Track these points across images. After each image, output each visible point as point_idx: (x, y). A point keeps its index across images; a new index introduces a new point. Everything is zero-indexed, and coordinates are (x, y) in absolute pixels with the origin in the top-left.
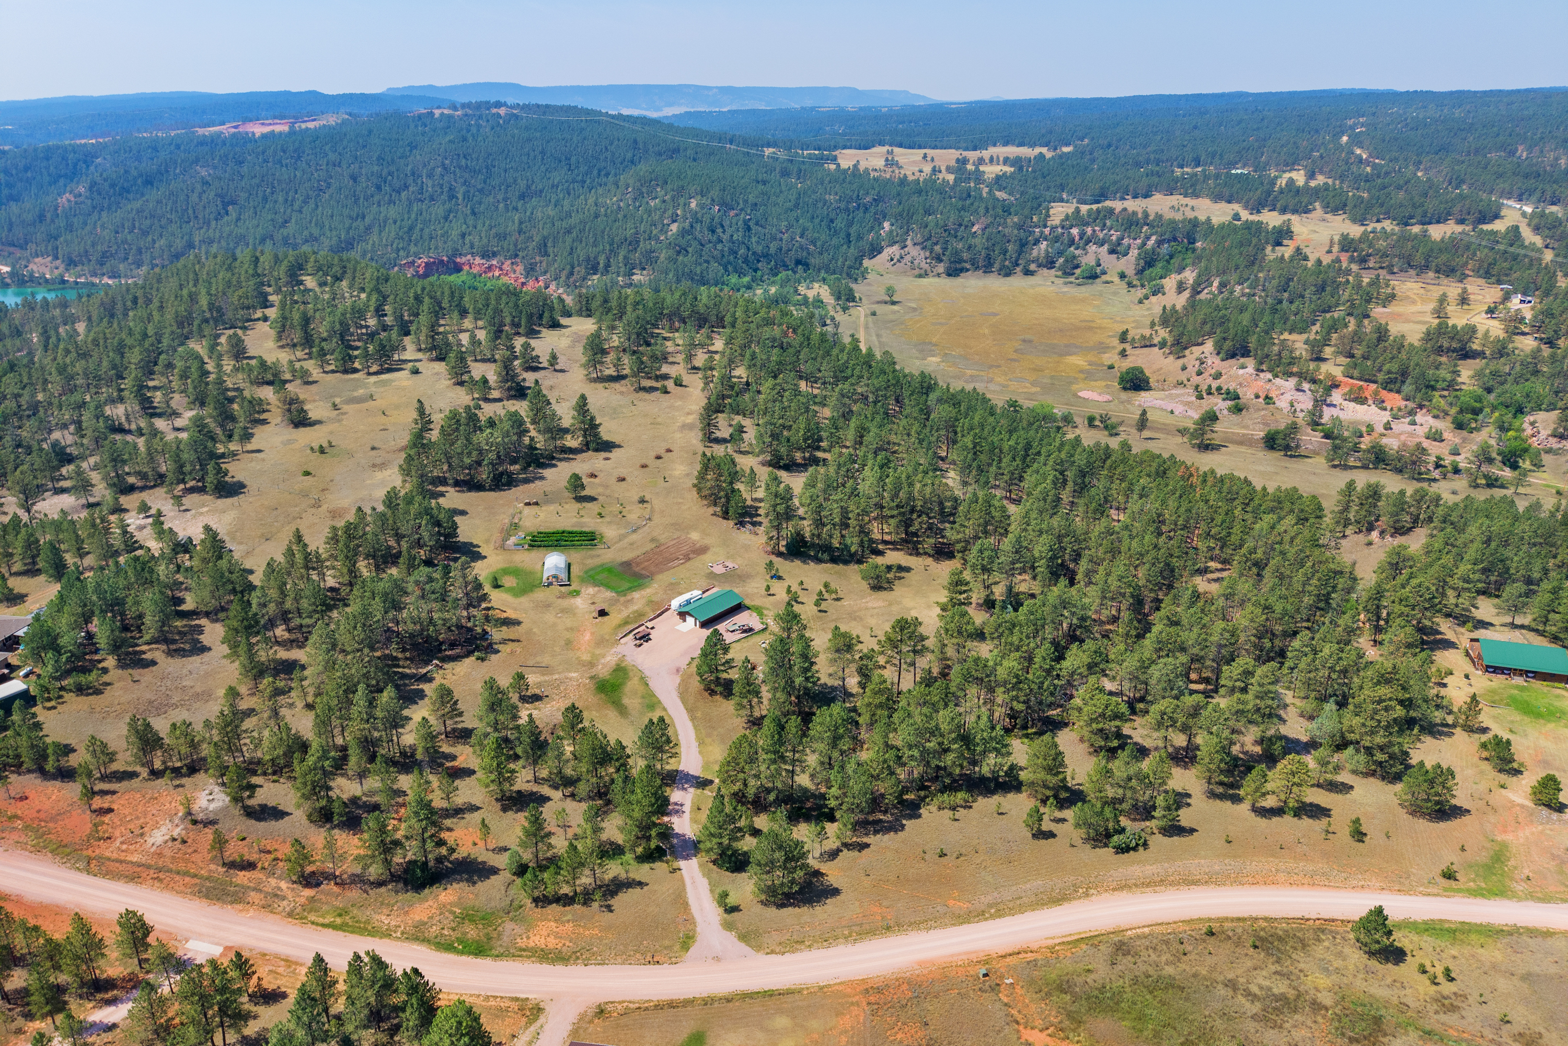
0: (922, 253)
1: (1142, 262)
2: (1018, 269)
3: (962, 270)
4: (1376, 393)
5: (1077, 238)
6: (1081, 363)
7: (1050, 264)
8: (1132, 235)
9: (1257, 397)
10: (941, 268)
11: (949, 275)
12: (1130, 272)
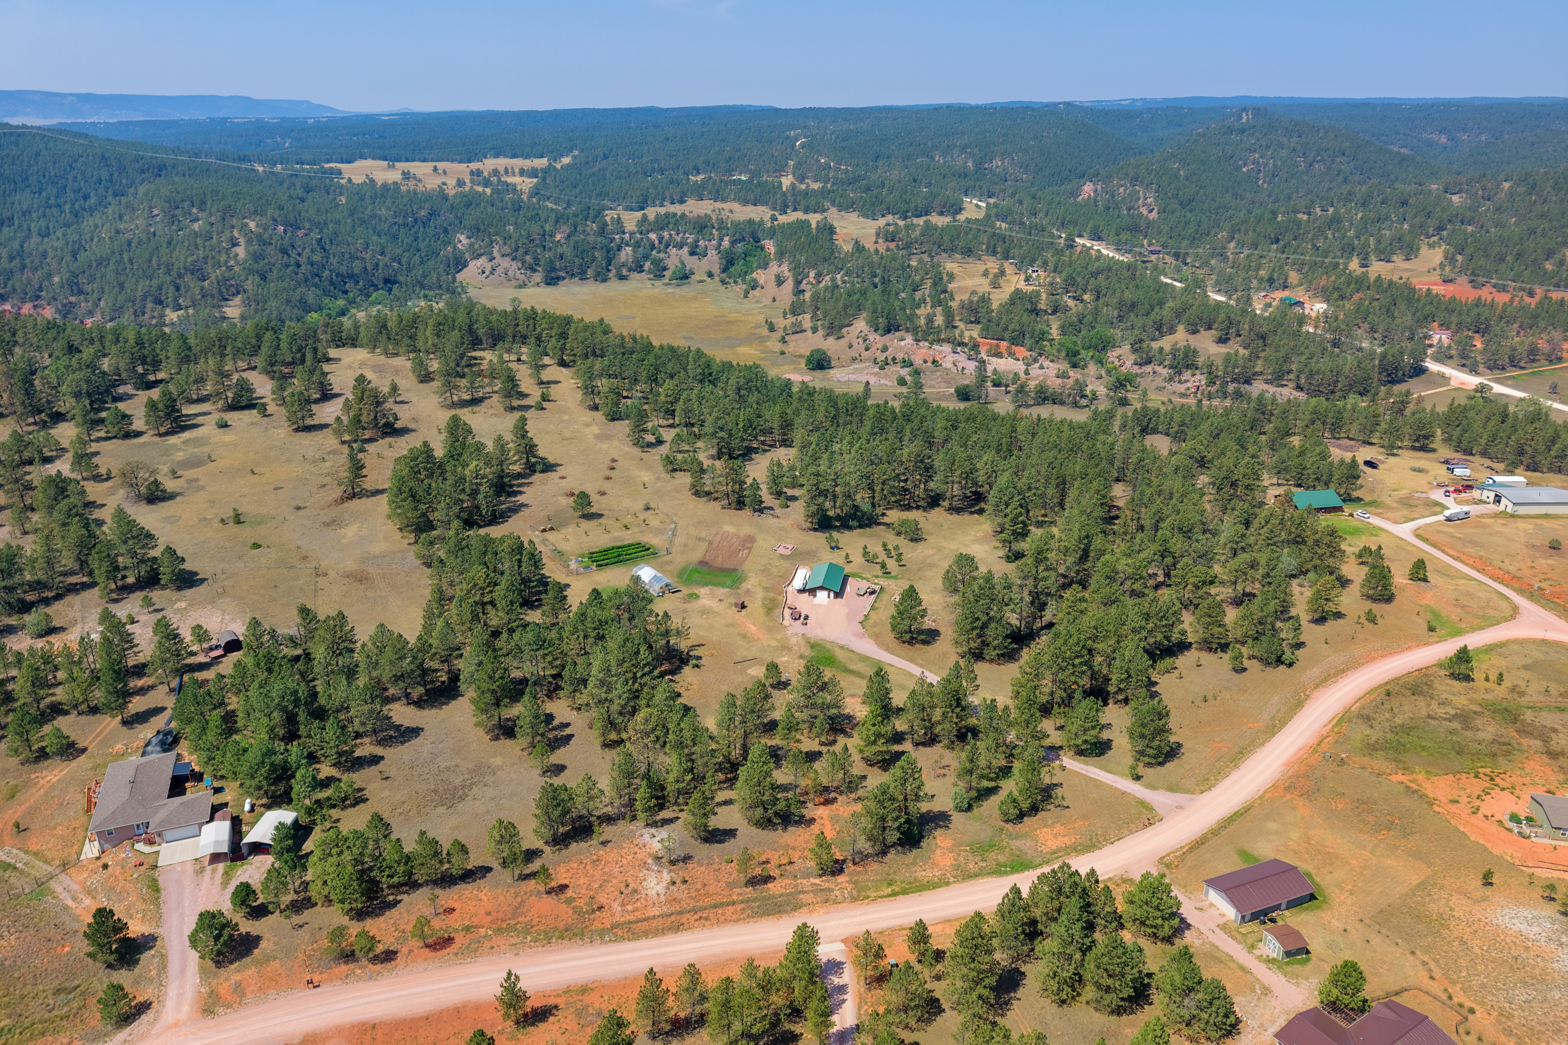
0: (514, 263)
1: (724, 262)
2: (611, 275)
3: (559, 278)
4: (1009, 348)
5: (656, 242)
6: (753, 352)
7: (639, 268)
8: (707, 237)
9: (925, 362)
10: (538, 277)
11: (548, 284)
12: (716, 270)
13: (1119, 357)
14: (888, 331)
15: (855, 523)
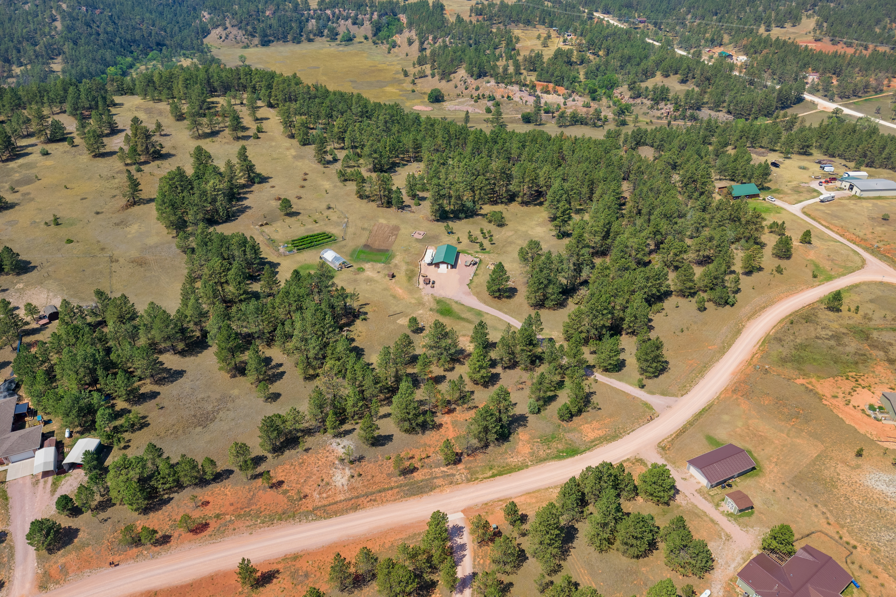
0: (240, 31)
1: (375, 29)
2: (303, 39)
3: (270, 41)
4: (554, 88)
5: (331, 16)
6: (394, 90)
7: (321, 34)
8: (363, 12)
9: (503, 97)
10: (256, 41)
11: (263, 45)
12: (370, 35)
13: (621, 94)
14: (479, 76)
15: (463, 215)
